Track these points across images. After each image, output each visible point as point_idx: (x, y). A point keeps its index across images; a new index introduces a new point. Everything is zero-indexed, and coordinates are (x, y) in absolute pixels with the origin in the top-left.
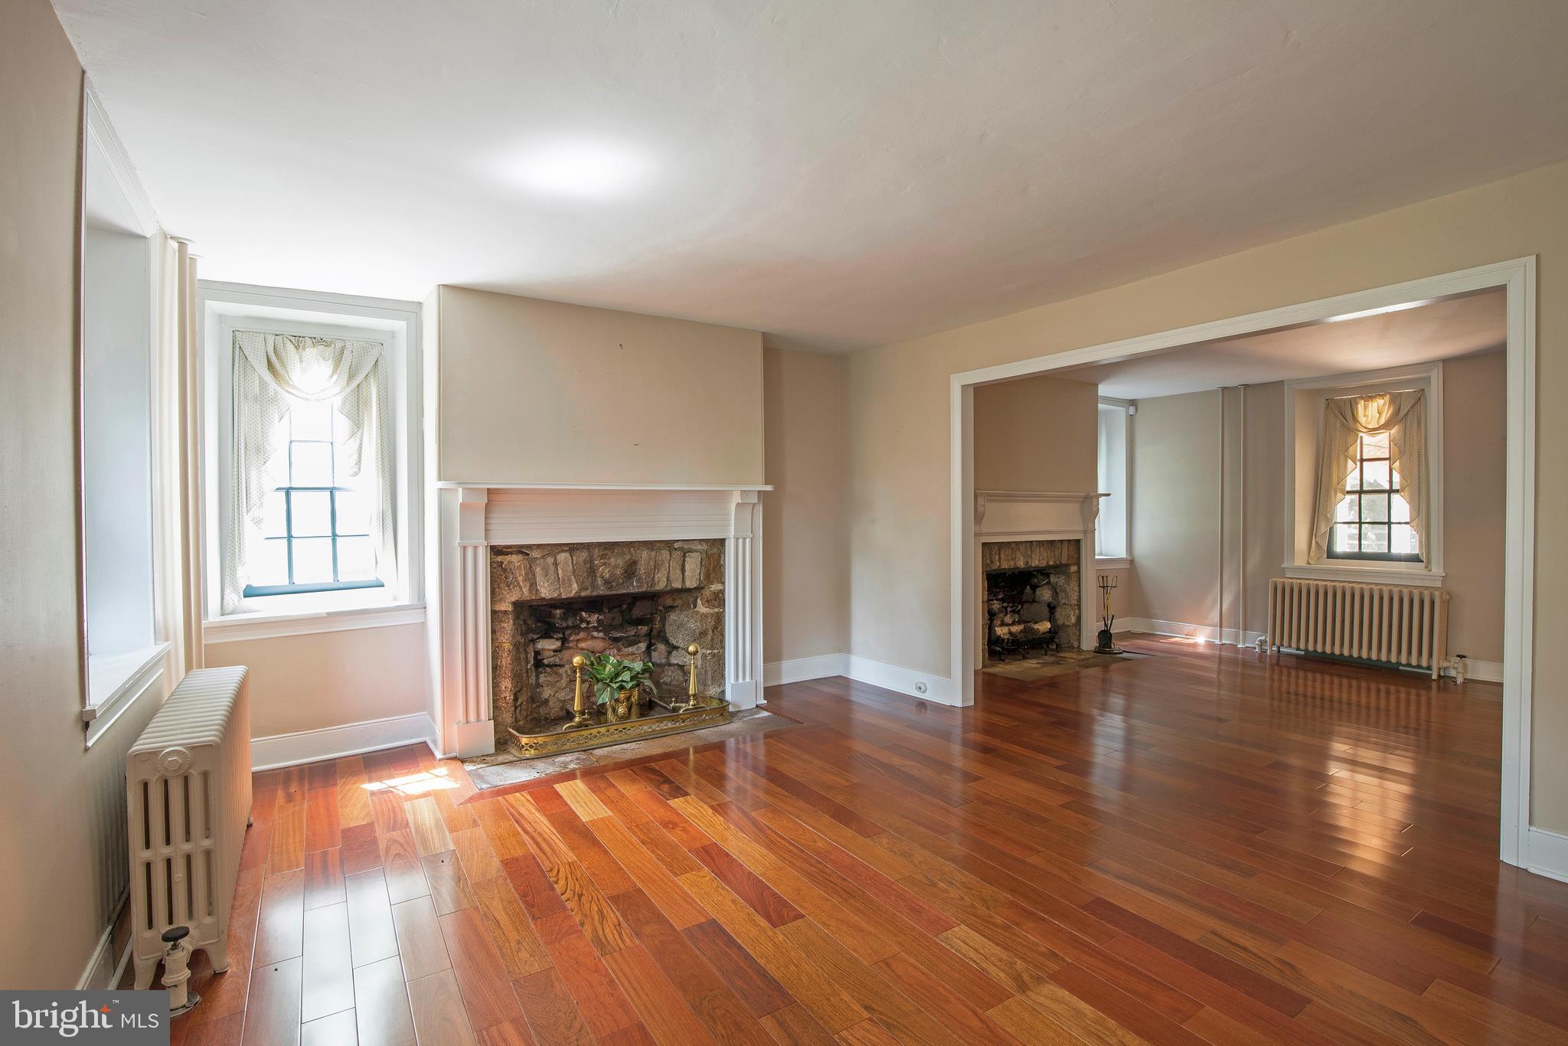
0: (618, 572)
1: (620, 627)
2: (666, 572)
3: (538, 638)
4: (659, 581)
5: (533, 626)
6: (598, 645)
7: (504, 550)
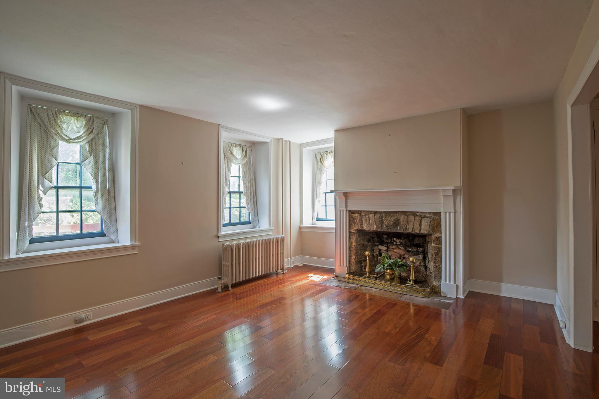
0: (391, 223)
1: (410, 246)
2: (412, 225)
3: (379, 245)
4: (409, 229)
5: (377, 240)
6: (401, 252)
7: (354, 212)
